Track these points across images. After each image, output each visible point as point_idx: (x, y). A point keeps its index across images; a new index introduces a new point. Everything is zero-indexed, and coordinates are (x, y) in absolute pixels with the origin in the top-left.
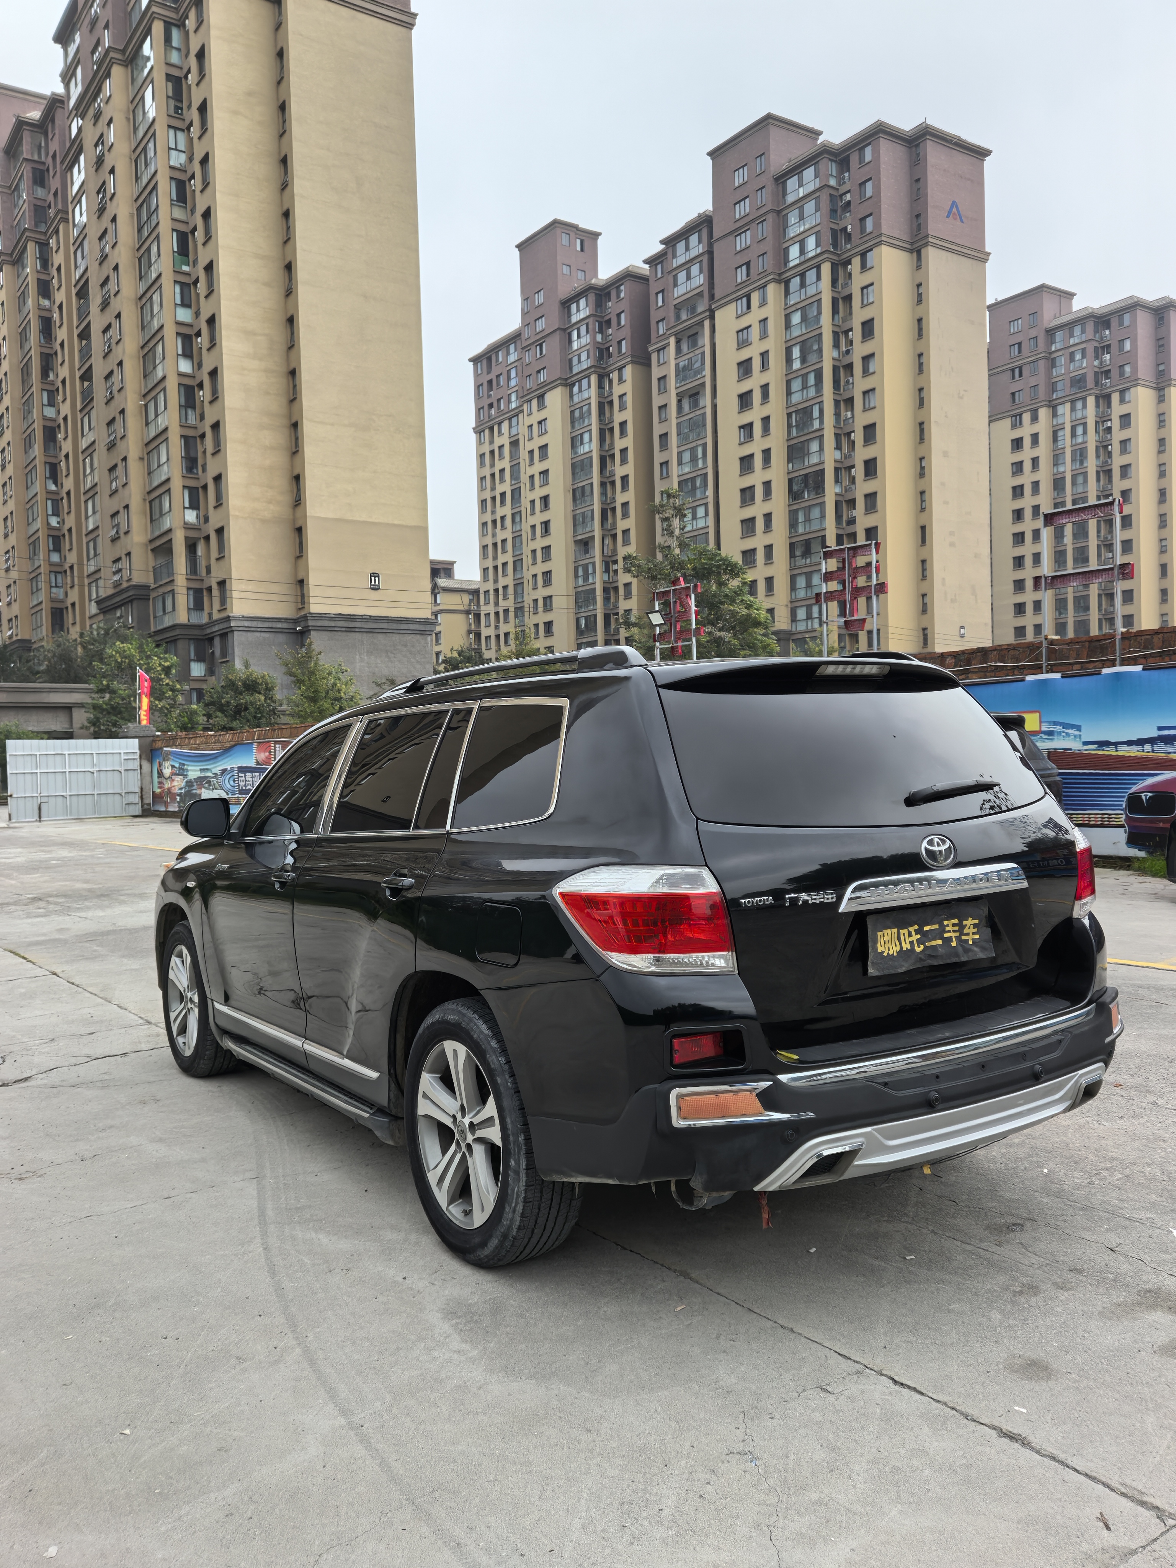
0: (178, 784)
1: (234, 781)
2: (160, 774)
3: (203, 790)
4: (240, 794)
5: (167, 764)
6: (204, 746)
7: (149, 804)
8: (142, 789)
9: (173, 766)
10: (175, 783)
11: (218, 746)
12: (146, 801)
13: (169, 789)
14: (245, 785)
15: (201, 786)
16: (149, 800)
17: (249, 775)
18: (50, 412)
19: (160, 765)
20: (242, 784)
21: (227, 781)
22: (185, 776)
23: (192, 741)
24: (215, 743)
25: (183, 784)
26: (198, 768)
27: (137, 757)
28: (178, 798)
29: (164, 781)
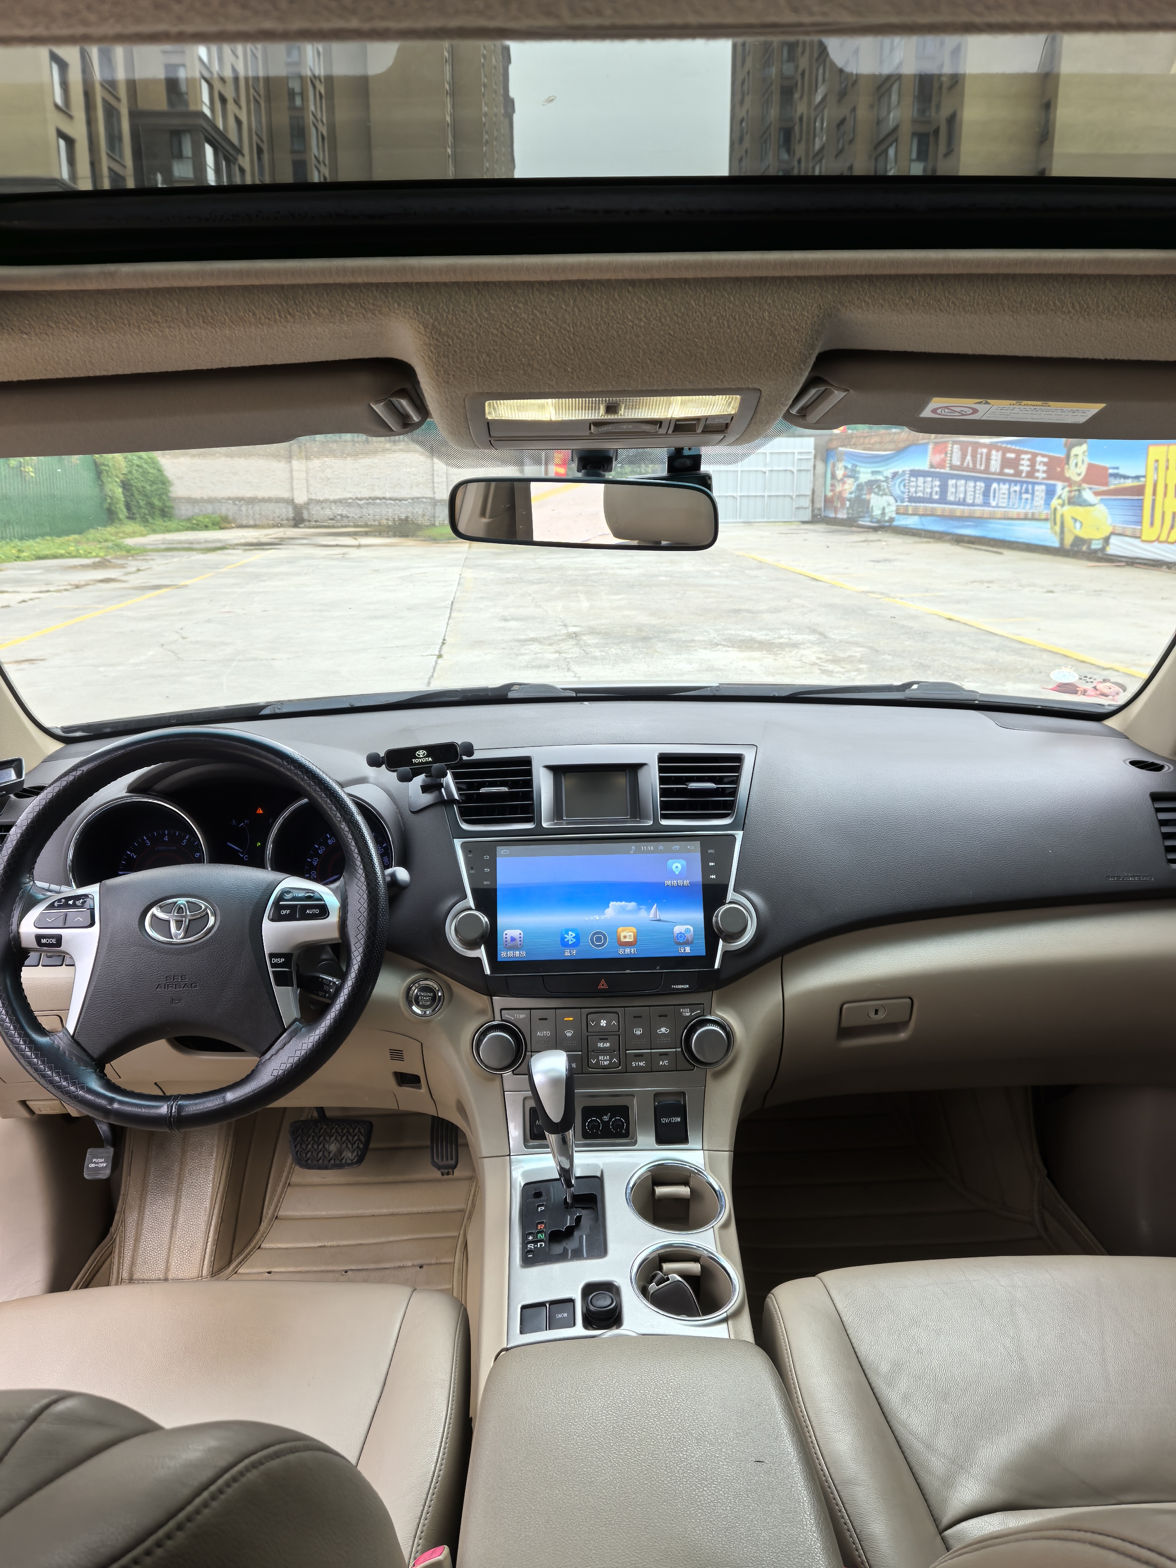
0: (848, 488)
1: (905, 486)
2: (833, 476)
3: (873, 495)
4: (909, 501)
5: (840, 465)
6: (877, 446)
7: (820, 509)
8: (813, 492)
9: (846, 468)
10: (846, 487)
11: (892, 446)
12: (817, 505)
13: (840, 492)
14: (916, 492)
15: (870, 491)
16: (820, 504)
17: (921, 479)
18: (788, 69)
19: (834, 466)
20: (913, 490)
21: (897, 486)
22: (856, 479)
23: (867, 441)
24: (889, 442)
25: (854, 488)
26: (870, 470)
27: (812, 456)
28: (848, 504)
29: (836, 484)
